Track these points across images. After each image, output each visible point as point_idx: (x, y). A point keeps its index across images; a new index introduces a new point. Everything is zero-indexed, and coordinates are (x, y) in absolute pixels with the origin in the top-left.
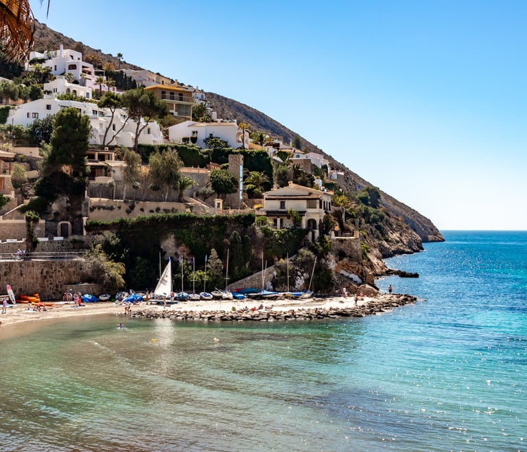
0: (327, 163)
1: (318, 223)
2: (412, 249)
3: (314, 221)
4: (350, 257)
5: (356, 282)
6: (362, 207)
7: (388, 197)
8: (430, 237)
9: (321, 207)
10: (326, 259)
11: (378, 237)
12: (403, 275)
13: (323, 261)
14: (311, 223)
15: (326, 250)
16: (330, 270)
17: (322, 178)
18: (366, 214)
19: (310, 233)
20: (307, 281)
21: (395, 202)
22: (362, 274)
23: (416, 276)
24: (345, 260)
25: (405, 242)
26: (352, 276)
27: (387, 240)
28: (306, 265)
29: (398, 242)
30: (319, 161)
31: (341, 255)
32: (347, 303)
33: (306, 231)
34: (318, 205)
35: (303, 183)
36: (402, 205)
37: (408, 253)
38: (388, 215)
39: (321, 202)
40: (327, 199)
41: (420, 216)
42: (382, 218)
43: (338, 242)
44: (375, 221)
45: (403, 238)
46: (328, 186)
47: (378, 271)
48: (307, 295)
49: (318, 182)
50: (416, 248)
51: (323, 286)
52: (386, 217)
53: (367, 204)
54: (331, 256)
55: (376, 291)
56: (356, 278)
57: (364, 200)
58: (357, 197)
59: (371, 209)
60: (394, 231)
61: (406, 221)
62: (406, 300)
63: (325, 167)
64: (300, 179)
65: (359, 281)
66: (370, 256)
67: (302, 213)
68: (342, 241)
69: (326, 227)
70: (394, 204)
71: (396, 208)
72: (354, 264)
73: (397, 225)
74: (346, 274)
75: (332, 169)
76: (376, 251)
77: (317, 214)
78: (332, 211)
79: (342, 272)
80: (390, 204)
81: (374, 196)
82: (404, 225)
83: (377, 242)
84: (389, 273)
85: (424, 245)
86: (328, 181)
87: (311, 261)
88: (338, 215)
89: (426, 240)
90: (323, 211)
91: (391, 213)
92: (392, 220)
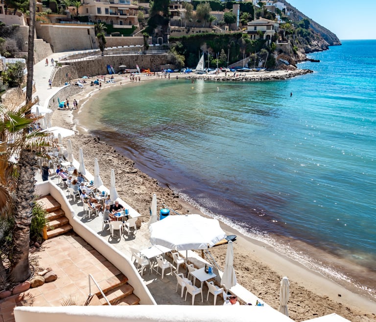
0: (285, 7)
1: (271, 37)
2: (322, 48)
3: (269, 36)
4: (285, 52)
5: (286, 64)
6: (300, 29)
7: (316, 24)
8: (335, 43)
9: (273, 29)
10: (273, 54)
11: (306, 43)
12: (312, 61)
13: (272, 54)
15: (274, 49)
16: (275, 59)
17: (281, 15)
18: (301, 33)
19: (267, 42)
20: (264, 63)
21: (319, 26)
22: (290, 60)
24: (282, 54)
25: (320, 45)
26: (285, 61)
27: (310, 45)
28: (263, 56)
29: (316, 46)
30: (281, 6)
31: (280, 51)
32: (281, 73)
33: (265, 41)
34: (272, 28)
35: (269, 18)
36: (322, 28)
37: (320, 51)
38: (313, 32)
39: (273, 26)
40: (277, 25)
41: (331, 33)
42: (309, 34)
43: (279, 46)
44: (306, 35)
46: (283, 19)
47: (301, 59)
48: (263, 70)
49: (278, 17)
50: (325, 48)
51: (271, 66)
52: (312, 33)
53: (303, 27)
54: (276, 52)
55: (295, 68)
56: (286, 62)
57: (302, 25)
58: (298, 24)
59: (304, 30)
60: (315, 40)
61: (323, 35)
62: (308, 72)
63: (284, 9)
64: (267, 15)
65: (288, 63)
66: (297, 52)
67: (264, 32)
68: (281, 45)
69: (274, 39)
70: (318, 27)
71: (319, 29)
72: (287, 56)
73: (317, 37)
74: (282, 60)
75: (288, 10)
76: (303, 50)
77: (271, 32)
78: (279, 31)
79: (281, 59)
80: (316, 27)
81: (307, 23)
82: (320, 38)
83: (305, 45)
84: (306, 60)
85: (329, 47)
86: (283, 16)
87: (266, 54)
88: (281, 33)
89: (332, 45)
90: (274, 31)
91: (315, 32)
92: (315, 35)
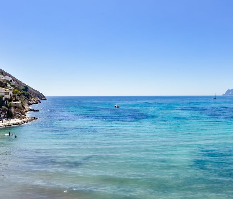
0: (12, 79)
1: (8, 99)
2: (37, 102)
3: (7, 98)
4: (18, 108)
5: (20, 115)
6: (22, 92)
7: (31, 88)
8: (43, 99)
9: (9, 94)
10: (11, 109)
11: (27, 100)
12: (34, 111)
13: (10, 109)
14: (6, 99)
15: (11, 106)
16: (12, 112)
17: (10, 84)
18: (24, 94)
19: (6, 102)
20: (5, 115)
21: (33, 89)
22: (22, 112)
23: (38, 111)
24: (17, 109)
25: (35, 101)
26: (19, 113)
27: (30, 101)
28: (4, 111)
29: (33, 101)
30: (9, 79)
31: (15, 107)
32: (17, 121)
33: (4, 101)
34: (8, 94)
35: (3, 87)
36: (35, 90)
37: (36, 104)
38: (30, 93)
39: (9, 93)
40: (11, 92)
41: (40, 93)
42: (29, 94)
43: (14, 104)
44: (26, 95)
45: (35, 100)
46: (12, 86)
47: (27, 110)
48: (4, 119)
49: (9, 85)
50: (39, 102)
51: (10, 116)
52: (30, 94)
53: (24, 91)
54: (12, 108)
55: (26, 116)
56: (20, 113)
57: (23, 90)
58: (21, 89)
59: (25, 92)
60: (32, 98)
61: (36, 94)
62: (34, 119)
63: (11, 80)
64: (2, 85)
65: (21, 114)
66: (24, 106)
67: (3, 96)
68: (15, 103)
69: (10, 100)
70: (33, 90)
71: (33, 91)
72: (19, 110)
73: (33, 96)
74: (17, 112)
75: (14, 81)
76: (27, 104)
77: (8, 96)
78: (13, 95)
79: (16, 112)
80: (31, 90)
81: (26, 88)
82: (35, 96)
83: (27, 101)
84: (30, 110)
85: (41, 101)
86: (12, 85)
87: (6, 110)
88: (14, 96)
89: (41, 99)
90: (10, 95)
91: (31, 93)
92: (32, 95)
